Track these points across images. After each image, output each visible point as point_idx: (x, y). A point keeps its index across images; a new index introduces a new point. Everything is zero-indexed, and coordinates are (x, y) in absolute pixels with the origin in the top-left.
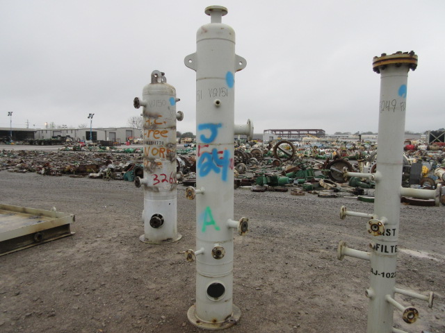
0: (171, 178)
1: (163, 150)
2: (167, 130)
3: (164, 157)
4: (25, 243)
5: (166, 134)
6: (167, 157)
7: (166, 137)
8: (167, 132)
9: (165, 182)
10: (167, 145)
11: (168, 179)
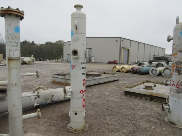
0: (177, 85)
1: (174, 66)
2: (177, 53)
3: (174, 70)
4: (147, 98)
5: (176, 56)
6: (176, 70)
7: (176, 57)
8: (177, 54)
9: (173, 86)
10: (176, 63)
11: (175, 84)
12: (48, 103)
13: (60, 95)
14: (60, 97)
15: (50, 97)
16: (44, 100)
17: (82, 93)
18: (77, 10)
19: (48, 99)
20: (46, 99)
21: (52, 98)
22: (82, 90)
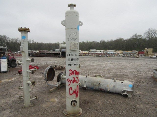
12: (95, 88)
13: (108, 85)
14: (107, 88)
15: (98, 84)
16: (92, 85)
17: (69, 82)
18: (71, 9)
19: (95, 85)
20: (94, 84)
21: (99, 86)
22: (69, 79)
